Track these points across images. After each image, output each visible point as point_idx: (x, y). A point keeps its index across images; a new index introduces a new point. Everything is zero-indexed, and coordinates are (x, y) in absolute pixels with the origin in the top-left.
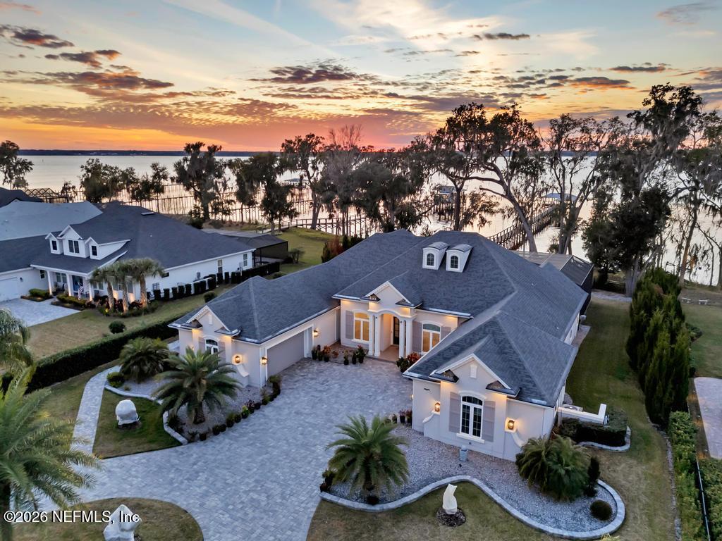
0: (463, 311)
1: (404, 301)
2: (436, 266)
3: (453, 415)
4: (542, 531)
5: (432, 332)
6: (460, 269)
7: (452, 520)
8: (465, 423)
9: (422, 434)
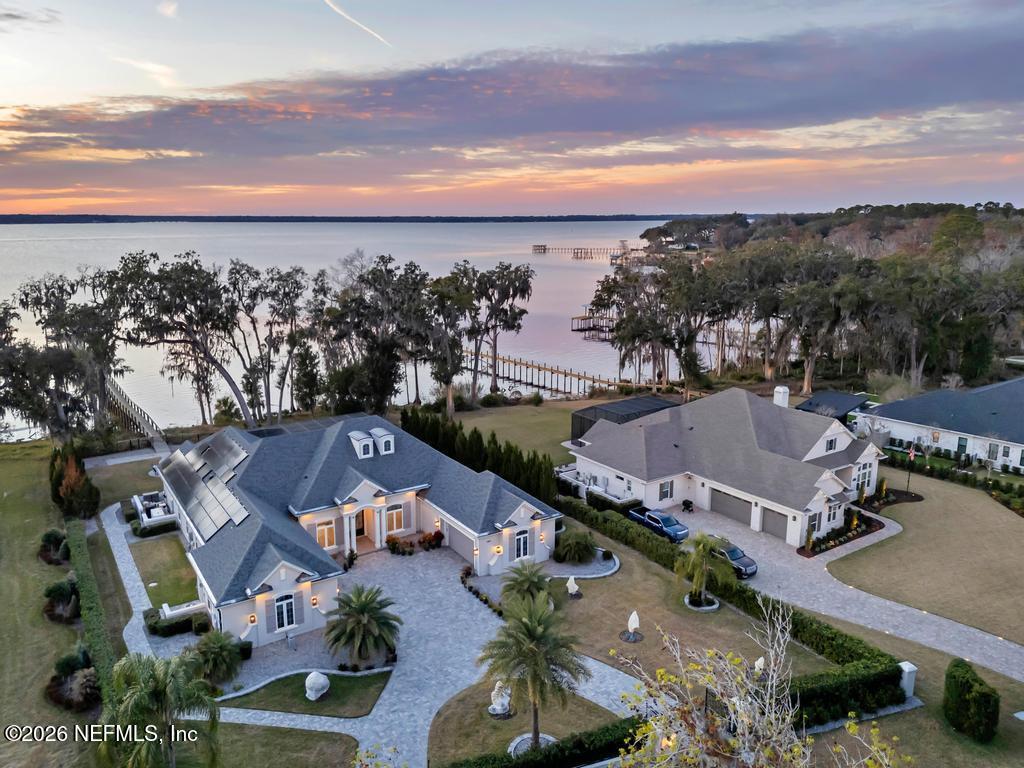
0: (421, 483)
1: (380, 491)
2: (371, 455)
3: (511, 549)
4: (605, 577)
5: (394, 512)
6: (392, 451)
7: (578, 595)
8: (519, 550)
9: (489, 575)
